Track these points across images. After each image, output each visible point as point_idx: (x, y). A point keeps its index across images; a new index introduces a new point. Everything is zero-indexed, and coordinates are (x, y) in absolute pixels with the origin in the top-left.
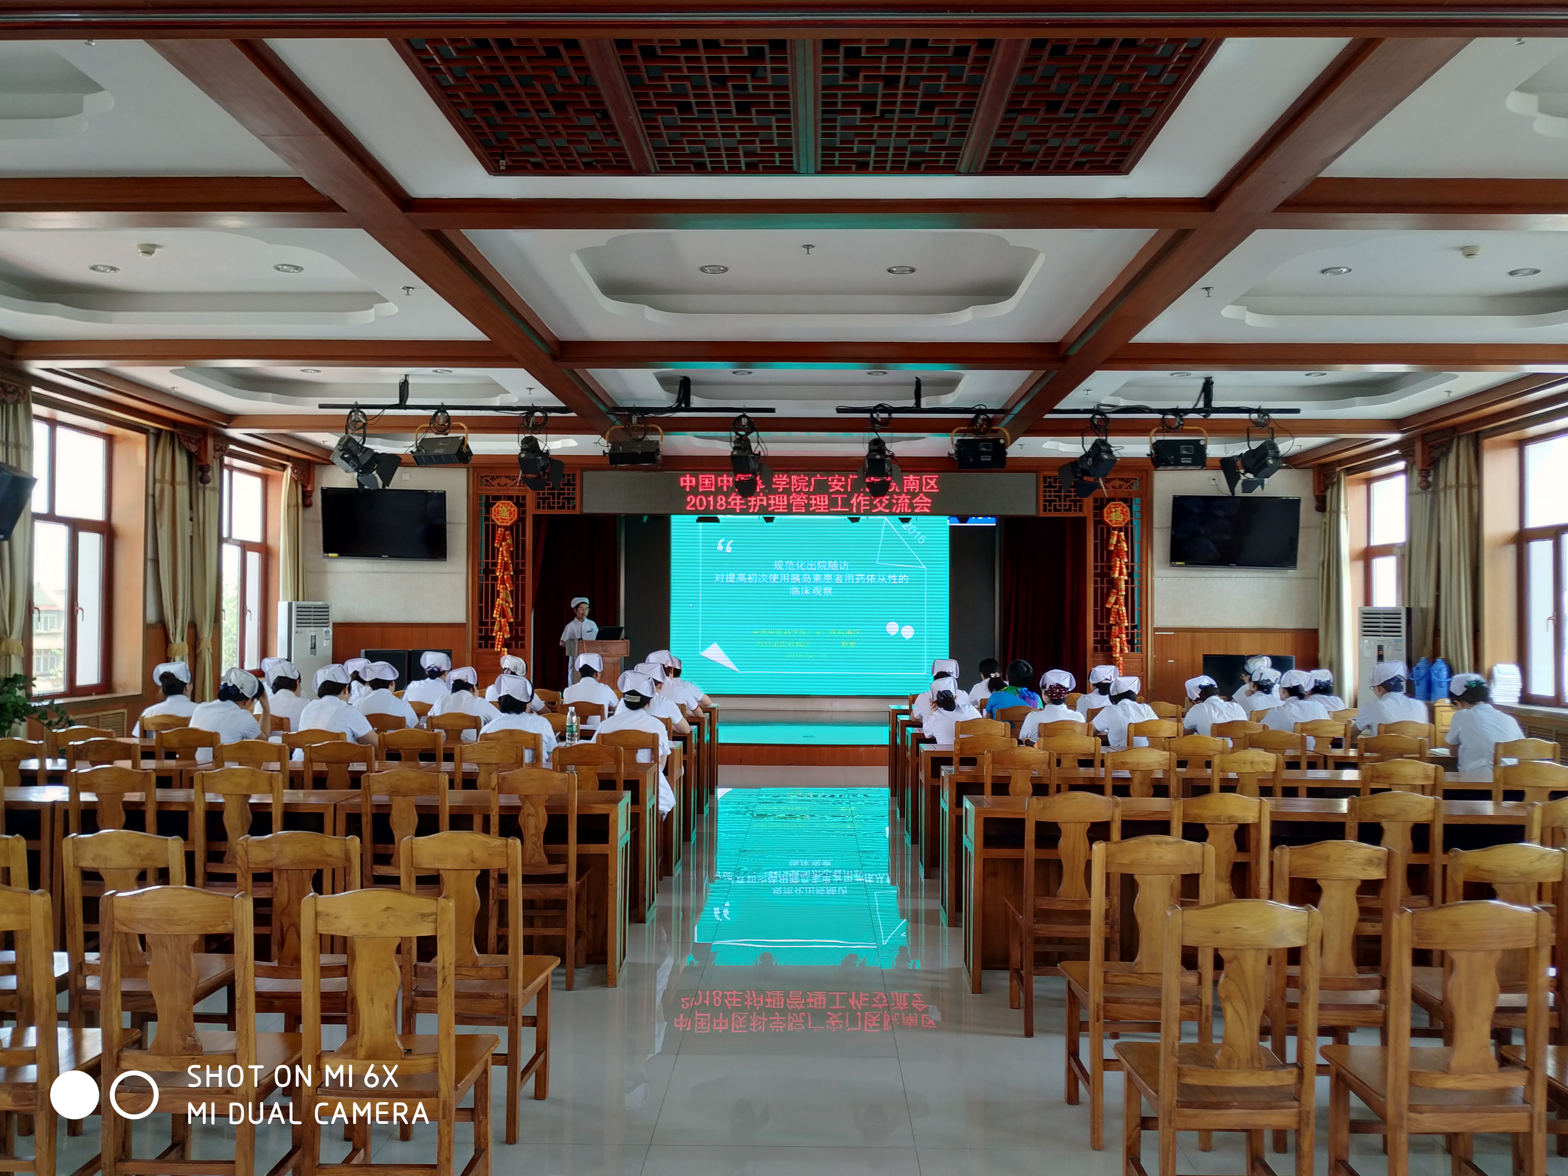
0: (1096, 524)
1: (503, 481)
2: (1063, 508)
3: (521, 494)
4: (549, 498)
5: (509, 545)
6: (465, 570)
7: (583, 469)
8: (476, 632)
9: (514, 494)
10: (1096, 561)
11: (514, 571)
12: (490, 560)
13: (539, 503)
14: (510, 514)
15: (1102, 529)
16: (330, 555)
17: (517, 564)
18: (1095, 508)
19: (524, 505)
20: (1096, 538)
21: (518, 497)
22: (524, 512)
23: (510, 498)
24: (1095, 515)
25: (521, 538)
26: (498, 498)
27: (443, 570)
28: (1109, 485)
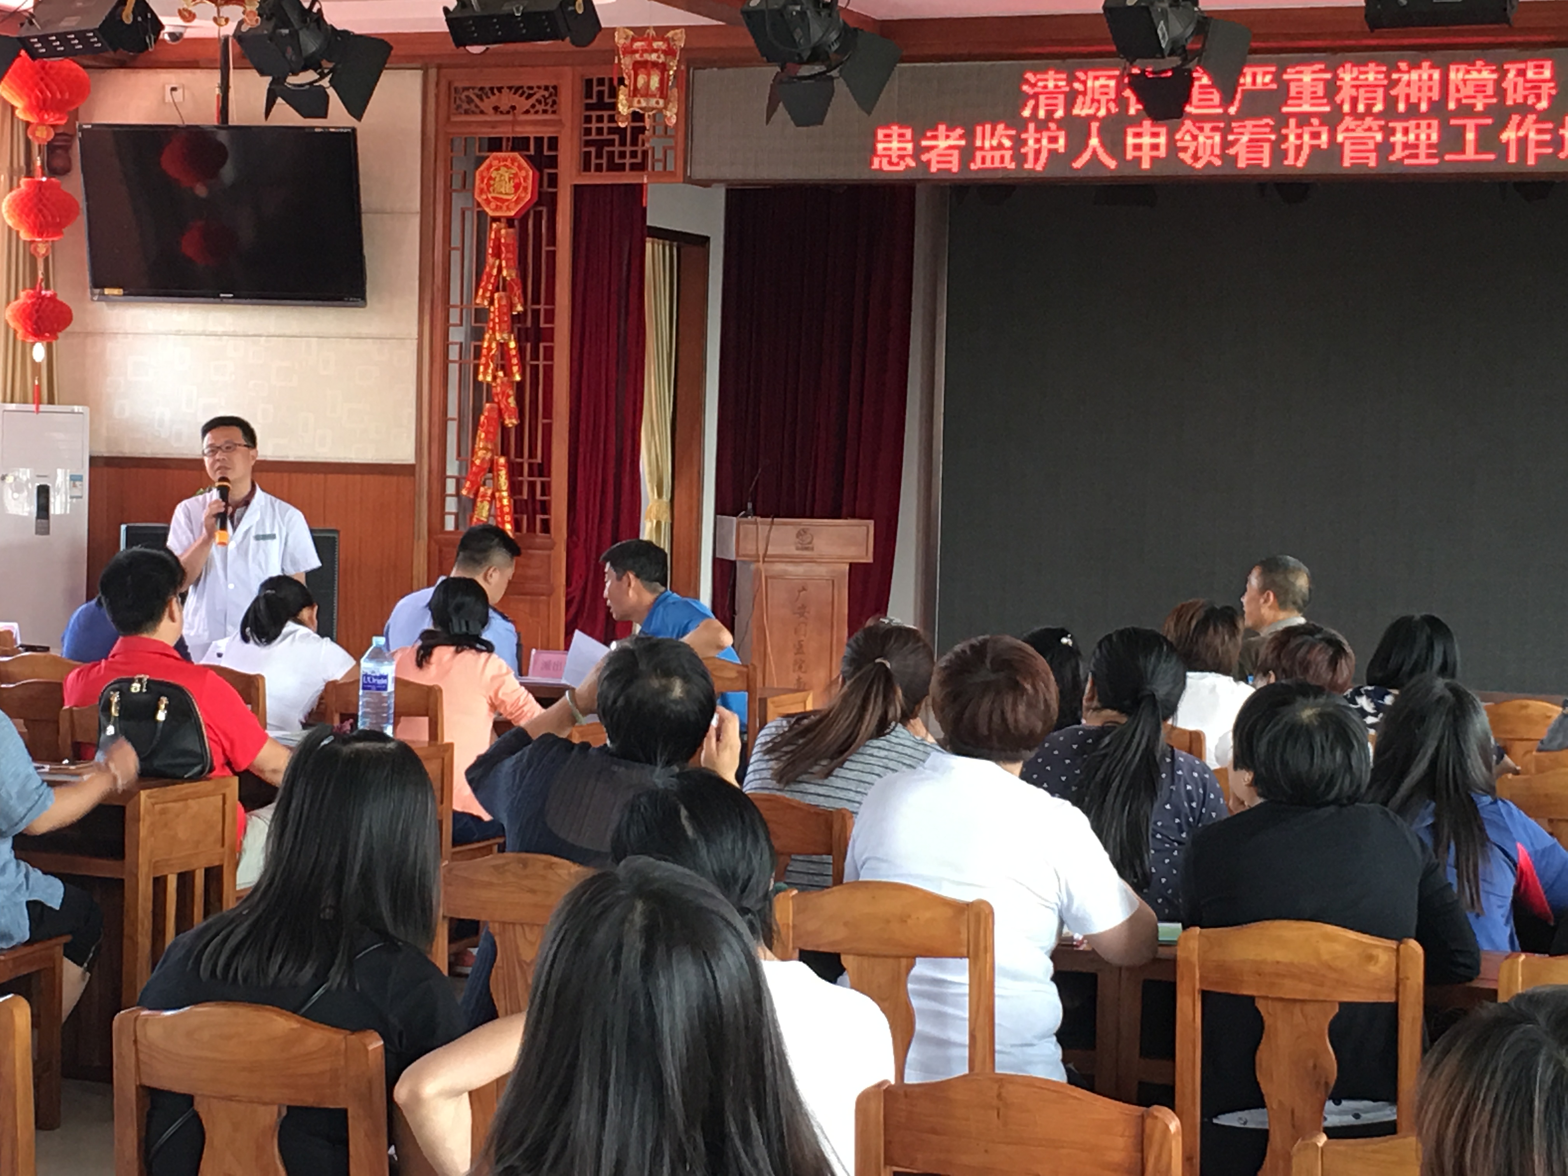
3: (546, 132)
4: (611, 143)
6: (415, 333)
7: (696, 65)
9: (531, 132)
12: (472, 307)
13: (588, 155)
14: (517, 187)
16: (107, 291)
17: (536, 314)
19: (553, 162)
21: (539, 140)
22: (553, 181)
23: (519, 144)
25: (544, 249)
26: (492, 145)
27: (365, 330)
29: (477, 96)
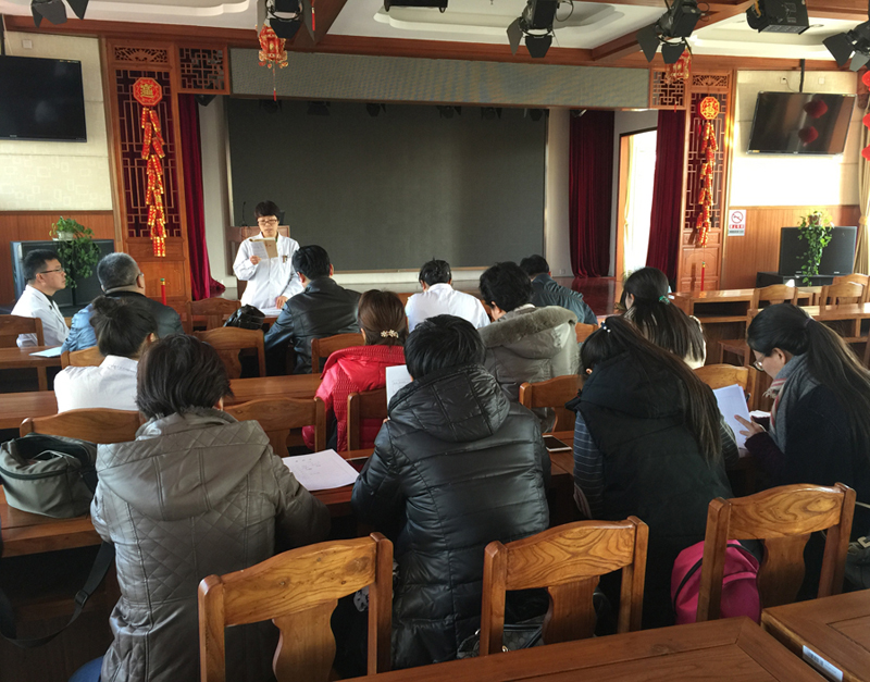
1: (142, 55)
2: (667, 101)
3: (163, 70)
4: (195, 77)
6: (107, 154)
7: (231, 46)
8: (125, 219)
9: (156, 70)
10: (690, 150)
11: (163, 155)
12: (134, 143)
13: (184, 82)
14: (154, 93)
15: (697, 121)
18: (693, 102)
19: (168, 83)
20: (691, 130)
21: (160, 74)
22: (168, 91)
23: (151, 74)
24: (692, 109)
25: (167, 119)
26: (138, 74)
27: (82, 153)
28: (704, 82)
29: (127, 52)
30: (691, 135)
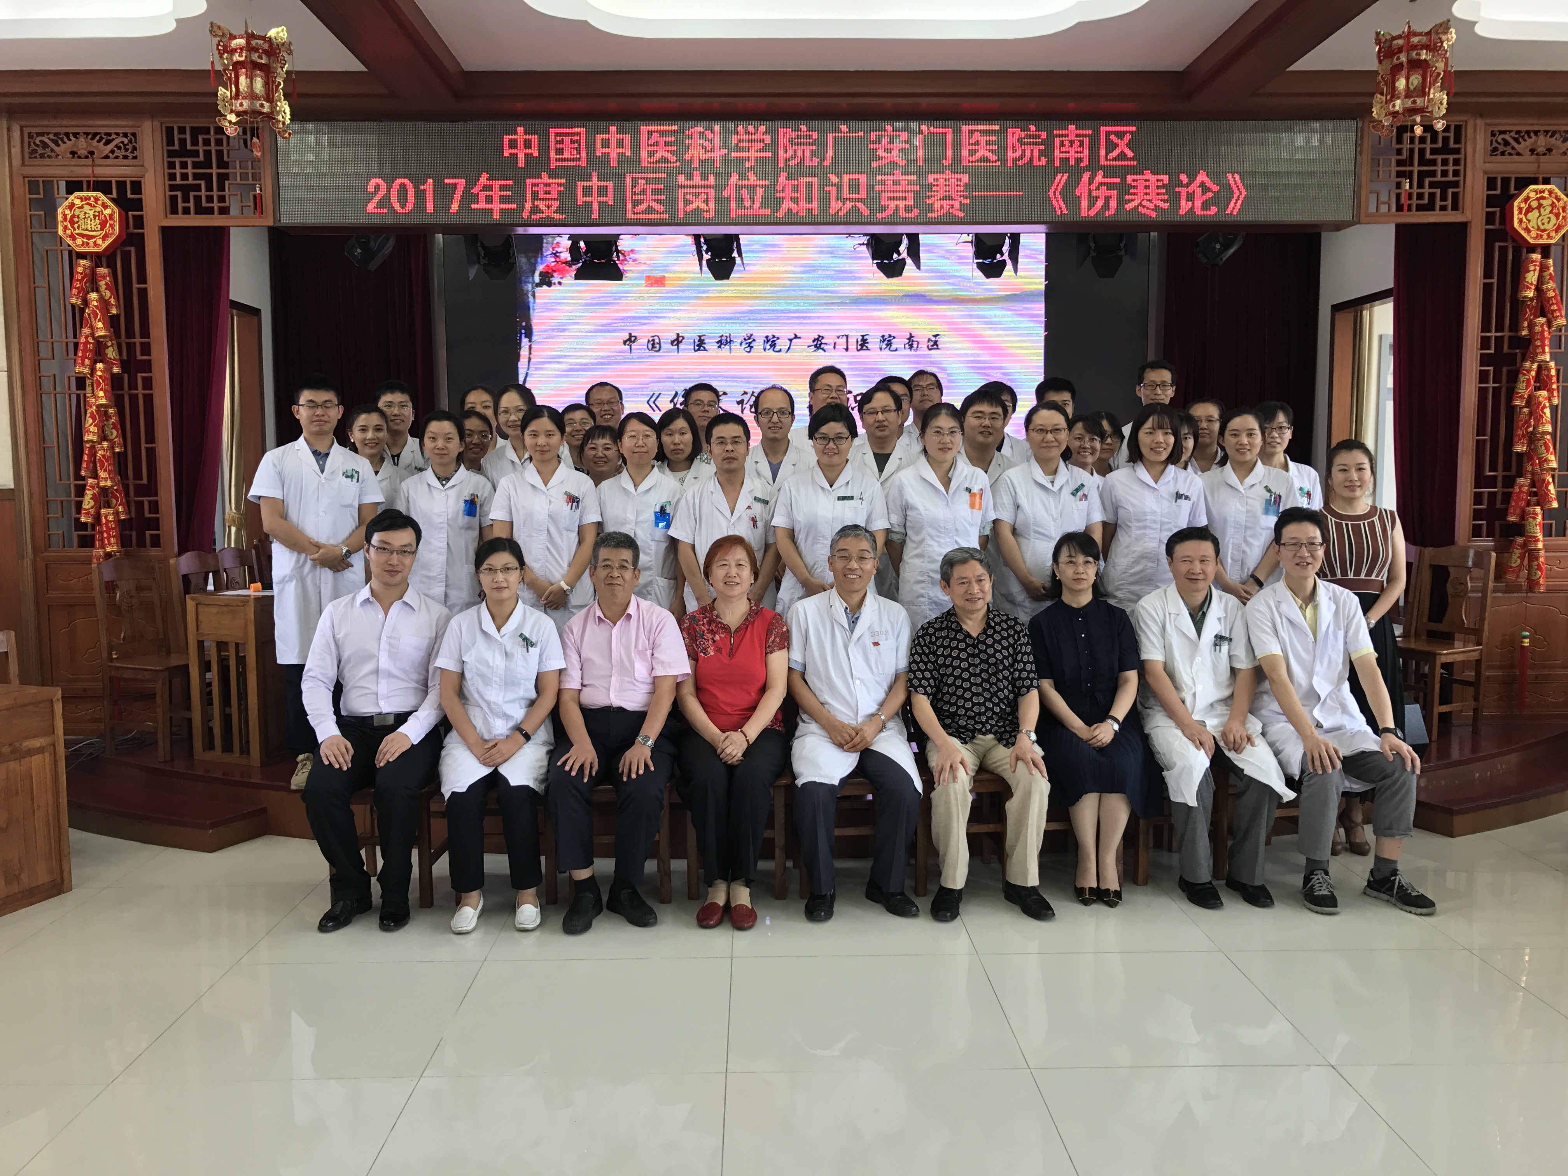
0: (1490, 238)
1: (82, 145)
2: (1415, 202)
3: (129, 177)
4: (198, 188)
5: (104, 304)
6: (5, 366)
8: (41, 509)
9: (112, 175)
10: (1486, 327)
11: (124, 365)
12: (63, 341)
13: (173, 199)
14: (103, 224)
15: (1503, 251)
17: (131, 347)
18: (1491, 201)
19: (138, 205)
20: (1487, 274)
21: (121, 185)
22: (139, 222)
23: (103, 186)
24: (1490, 218)
25: (136, 286)
26: (73, 187)
28: (1523, 146)
29: (52, 140)
30: (1487, 288)
